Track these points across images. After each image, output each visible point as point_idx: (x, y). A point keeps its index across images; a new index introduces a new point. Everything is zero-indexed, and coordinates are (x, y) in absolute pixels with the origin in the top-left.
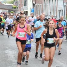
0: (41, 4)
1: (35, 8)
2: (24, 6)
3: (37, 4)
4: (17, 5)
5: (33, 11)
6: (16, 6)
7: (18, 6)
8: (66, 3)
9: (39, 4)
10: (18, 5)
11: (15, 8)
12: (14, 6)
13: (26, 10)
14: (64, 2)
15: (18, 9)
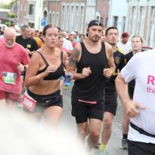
0: (58, 13)
1: (47, 18)
2: (28, 15)
3: (50, 12)
4: (16, 12)
5: (44, 23)
6: (14, 14)
7: (18, 14)
8: (100, 12)
9: (54, 12)
10: (18, 12)
11: (13, 17)
12: (11, 14)
13: (32, 22)
14: (96, 11)
15: (18, 19)
